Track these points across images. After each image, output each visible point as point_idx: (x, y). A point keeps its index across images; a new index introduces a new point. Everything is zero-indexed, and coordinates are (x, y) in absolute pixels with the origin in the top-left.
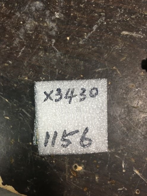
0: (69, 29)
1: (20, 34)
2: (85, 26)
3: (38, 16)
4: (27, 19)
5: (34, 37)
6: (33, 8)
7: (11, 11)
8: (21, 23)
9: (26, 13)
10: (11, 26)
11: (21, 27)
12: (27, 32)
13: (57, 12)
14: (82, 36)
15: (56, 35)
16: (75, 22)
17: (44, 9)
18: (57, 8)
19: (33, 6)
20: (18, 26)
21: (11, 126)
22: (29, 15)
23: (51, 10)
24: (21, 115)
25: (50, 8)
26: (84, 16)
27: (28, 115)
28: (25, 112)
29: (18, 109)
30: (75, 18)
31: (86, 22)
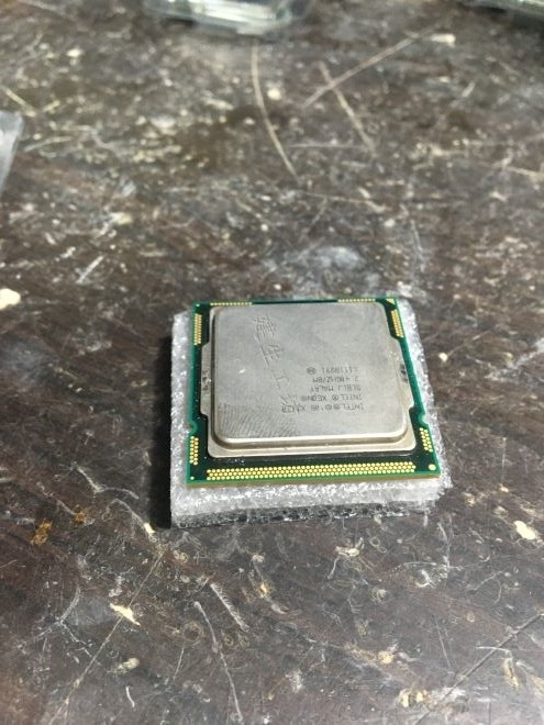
0: (448, 331)
2: (506, 335)
3: (340, 281)
4: (299, 282)
6: (326, 262)
7: (250, 252)
8: (278, 287)
9: (298, 268)
10: (239, 289)
13: (407, 282)
14: (498, 361)
16: (469, 317)
17: (363, 270)
18: (406, 273)
19: (324, 254)
20: (262, 294)
21: (132, 663)
22: (309, 274)
23: (386, 274)
24: (197, 610)
25: (381, 269)
26: (499, 306)
27: (238, 618)
28: (224, 601)
29: (193, 580)
30: (470, 307)
31: (507, 323)
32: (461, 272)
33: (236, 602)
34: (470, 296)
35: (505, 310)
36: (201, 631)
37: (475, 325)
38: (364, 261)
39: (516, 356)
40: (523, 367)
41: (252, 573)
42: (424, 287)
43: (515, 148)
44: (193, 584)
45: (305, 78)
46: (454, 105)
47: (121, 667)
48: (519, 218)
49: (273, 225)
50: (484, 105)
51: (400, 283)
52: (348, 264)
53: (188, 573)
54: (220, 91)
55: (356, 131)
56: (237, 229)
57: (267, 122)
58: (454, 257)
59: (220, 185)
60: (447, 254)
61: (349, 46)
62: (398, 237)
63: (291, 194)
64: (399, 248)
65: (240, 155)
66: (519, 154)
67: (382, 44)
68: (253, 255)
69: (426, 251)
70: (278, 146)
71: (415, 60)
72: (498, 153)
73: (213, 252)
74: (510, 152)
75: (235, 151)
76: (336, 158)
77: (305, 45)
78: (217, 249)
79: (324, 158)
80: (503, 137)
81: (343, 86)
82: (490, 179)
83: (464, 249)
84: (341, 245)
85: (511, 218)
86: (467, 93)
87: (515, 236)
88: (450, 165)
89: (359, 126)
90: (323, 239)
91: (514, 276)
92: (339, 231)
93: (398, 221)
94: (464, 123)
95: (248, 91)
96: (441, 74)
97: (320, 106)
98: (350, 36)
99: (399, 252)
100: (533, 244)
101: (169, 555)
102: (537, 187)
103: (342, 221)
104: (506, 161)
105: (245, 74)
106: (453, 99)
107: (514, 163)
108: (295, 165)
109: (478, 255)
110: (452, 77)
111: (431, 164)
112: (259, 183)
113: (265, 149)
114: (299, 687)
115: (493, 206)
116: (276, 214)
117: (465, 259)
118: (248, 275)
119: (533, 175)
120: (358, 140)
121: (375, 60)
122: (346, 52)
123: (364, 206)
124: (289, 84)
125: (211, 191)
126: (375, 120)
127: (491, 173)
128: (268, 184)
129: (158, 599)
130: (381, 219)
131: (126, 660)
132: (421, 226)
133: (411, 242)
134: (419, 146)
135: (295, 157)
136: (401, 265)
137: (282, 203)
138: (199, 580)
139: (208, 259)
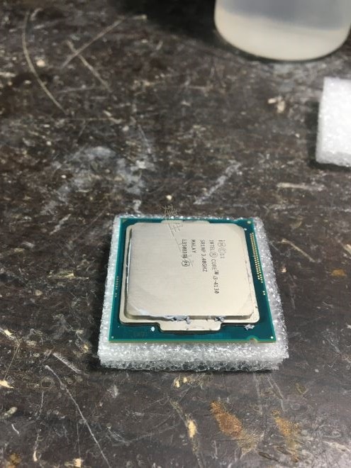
0: (169, 183)
1: (59, 194)
3: (101, 166)
4: (77, 171)
5: (91, 198)
6: (91, 157)
7: (42, 159)
8: (64, 177)
9: (75, 164)
10: (39, 183)
11: (62, 183)
12: (77, 191)
13: (142, 160)
14: (199, 194)
15: (143, 193)
16: (179, 173)
17: (114, 158)
18: (141, 155)
19: (89, 153)
20: (55, 183)
21: (13, 410)
22: (82, 166)
23: (129, 158)
24: (47, 370)
25: (125, 155)
26: (195, 164)
27: (73, 368)
28: (63, 361)
29: (42, 354)
30: (179, 167)
31: (201, 172)
32: (172, 149)
33: (71, 359)
34: (179, 161)
35: (199, 165)
36: (52, 381)
37: (184, 177)
38: (114, 153)
39: (208, 189)
40: (213, 194)
41: (77, 341)
42: (151, 161)
43: (191, 75)
44: (42, 356)
45: (59, 51)
46: (152, 55)
47: (6, 414)
48: (199, 114)
49: (54, 141)
50: (169, 53)
51: (138, 162)
52: (105, 156)
53: (37, 351)
54: (5, 67)
55: (96, 78)
56: (31, 147)
57: (39, 81)
58: (166, 141)
59: (15, 123)
60: (162, 140)
61: (84, 29)
62: (132, 136)
63: (62, 121)
64: (133, 142)
65: (25, 103)
66: (194, 78)
67: (104, 25)
68: (44, 161)
69: (150, 141)
70: (49, 94)
71: (125, 32)
72: (182, 79)
73: (19, 163)
74: (189, 78)
75: (22, 101)
76: (87, 96)
77: (55, 31)
78: (20, 161)
79: (79, 97)
80: (183, 70)
81: (84, 53)
82: (180, 94)
83: (172, 136)
84: (99, 145)
85: (194, 114)
86: (159, 47)
87: (198, 124)
88: (155, 90)
89: (97, 75)
90: (87, 144)
91: (201, 146)
92: (96, 138)
93: (130, 127)
94: (159, 65)
95: (24, 64)
96: (142, 38)
97: (71, 67)
98: (83, 23)
99: (134, 144)
100: (209, 127)
101: (24, 344)
102: (206, 95)
103: (97, 132)
104: (187, 83)
105: (20, 54)
106: (151, 52)
107: (192, 83)
108: (62, 104)
109: (179, 138)
110: (148, 39)
111: (144, 91)
112: (40, 117)
113: (41, 97)
114: (116, 394)
115: (183, 110)
116: (55, 134)
117: (172, 141)
118: (44, 173)
119: (203, 89)
120: (98, 83)
121: (101, 35)
122: (82, 32)
123: (109, 122)
124: (50, 56)
125: (10, 127)
126: (106, 70)
127: (180, 91)
128: (46, 118)
129: (22, 370)
130: (120, 127)
131: (8, 409)
132: (144, 127)
133: (140, 137)
134: (136, 82)
135: (61, 99)
136: (136, 151)
137: (58, 127)
138: (45, 353)
139: (15, 168)
